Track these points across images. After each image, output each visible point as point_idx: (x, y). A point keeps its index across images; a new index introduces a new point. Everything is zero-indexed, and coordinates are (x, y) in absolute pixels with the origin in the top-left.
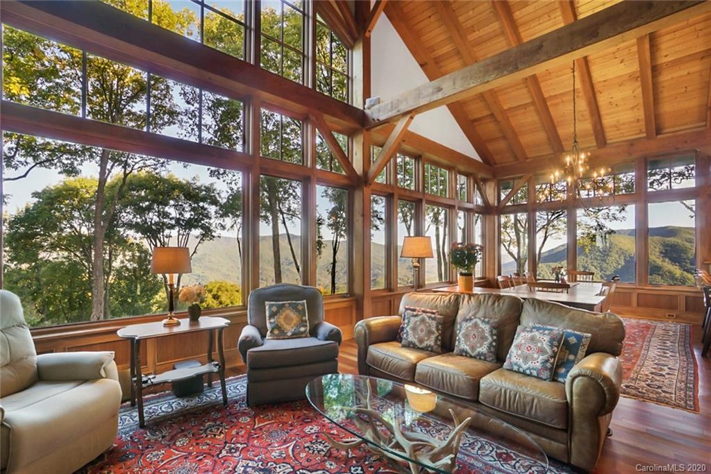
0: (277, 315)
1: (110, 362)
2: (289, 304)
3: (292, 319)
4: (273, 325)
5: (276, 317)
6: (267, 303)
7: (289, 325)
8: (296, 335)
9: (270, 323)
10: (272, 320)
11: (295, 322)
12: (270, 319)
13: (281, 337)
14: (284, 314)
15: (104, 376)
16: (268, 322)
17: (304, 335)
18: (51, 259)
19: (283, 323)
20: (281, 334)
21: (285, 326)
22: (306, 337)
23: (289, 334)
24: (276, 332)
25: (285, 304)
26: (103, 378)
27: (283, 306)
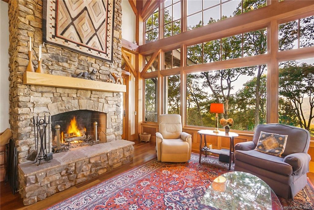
0: (264, 139)
1: (190, 138)
2: (274, 135)
3: (272, 144)
4: (260, 144)
5: (263, 140)
6: (262, 132)
7: (270, 146)
8: (271, 153)
9: (259, 142)
10: (261, 141)
11: (273, 146)
12: (260, 141)
13: (262, 151)
14: (268, 140)
15: (187, 141)
16: (258, 141)
17: (276, 155)
18: (250, 108)
19: (266, 144)
20: (263, 149)
21: (267, 146)
22: (278, 156)
23: (267, 151)
24: (260, 148)
25: (271, 134)
26: (186, 141)
27: (270, 135)
